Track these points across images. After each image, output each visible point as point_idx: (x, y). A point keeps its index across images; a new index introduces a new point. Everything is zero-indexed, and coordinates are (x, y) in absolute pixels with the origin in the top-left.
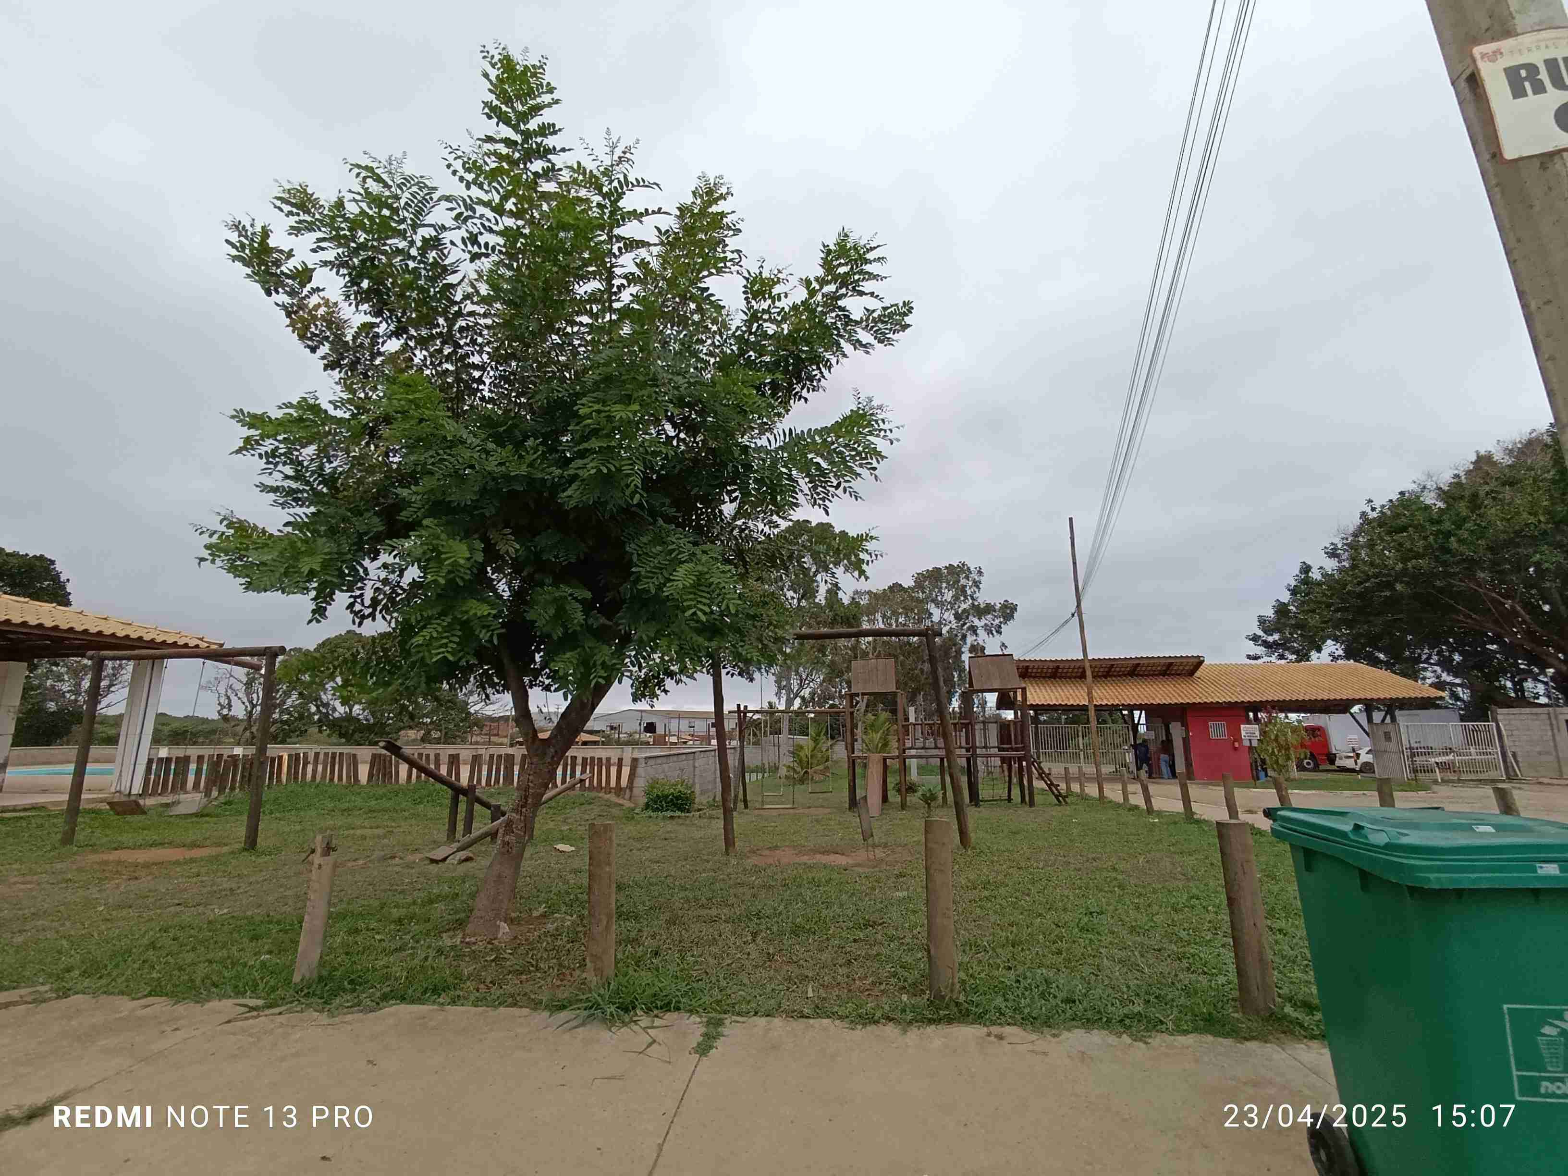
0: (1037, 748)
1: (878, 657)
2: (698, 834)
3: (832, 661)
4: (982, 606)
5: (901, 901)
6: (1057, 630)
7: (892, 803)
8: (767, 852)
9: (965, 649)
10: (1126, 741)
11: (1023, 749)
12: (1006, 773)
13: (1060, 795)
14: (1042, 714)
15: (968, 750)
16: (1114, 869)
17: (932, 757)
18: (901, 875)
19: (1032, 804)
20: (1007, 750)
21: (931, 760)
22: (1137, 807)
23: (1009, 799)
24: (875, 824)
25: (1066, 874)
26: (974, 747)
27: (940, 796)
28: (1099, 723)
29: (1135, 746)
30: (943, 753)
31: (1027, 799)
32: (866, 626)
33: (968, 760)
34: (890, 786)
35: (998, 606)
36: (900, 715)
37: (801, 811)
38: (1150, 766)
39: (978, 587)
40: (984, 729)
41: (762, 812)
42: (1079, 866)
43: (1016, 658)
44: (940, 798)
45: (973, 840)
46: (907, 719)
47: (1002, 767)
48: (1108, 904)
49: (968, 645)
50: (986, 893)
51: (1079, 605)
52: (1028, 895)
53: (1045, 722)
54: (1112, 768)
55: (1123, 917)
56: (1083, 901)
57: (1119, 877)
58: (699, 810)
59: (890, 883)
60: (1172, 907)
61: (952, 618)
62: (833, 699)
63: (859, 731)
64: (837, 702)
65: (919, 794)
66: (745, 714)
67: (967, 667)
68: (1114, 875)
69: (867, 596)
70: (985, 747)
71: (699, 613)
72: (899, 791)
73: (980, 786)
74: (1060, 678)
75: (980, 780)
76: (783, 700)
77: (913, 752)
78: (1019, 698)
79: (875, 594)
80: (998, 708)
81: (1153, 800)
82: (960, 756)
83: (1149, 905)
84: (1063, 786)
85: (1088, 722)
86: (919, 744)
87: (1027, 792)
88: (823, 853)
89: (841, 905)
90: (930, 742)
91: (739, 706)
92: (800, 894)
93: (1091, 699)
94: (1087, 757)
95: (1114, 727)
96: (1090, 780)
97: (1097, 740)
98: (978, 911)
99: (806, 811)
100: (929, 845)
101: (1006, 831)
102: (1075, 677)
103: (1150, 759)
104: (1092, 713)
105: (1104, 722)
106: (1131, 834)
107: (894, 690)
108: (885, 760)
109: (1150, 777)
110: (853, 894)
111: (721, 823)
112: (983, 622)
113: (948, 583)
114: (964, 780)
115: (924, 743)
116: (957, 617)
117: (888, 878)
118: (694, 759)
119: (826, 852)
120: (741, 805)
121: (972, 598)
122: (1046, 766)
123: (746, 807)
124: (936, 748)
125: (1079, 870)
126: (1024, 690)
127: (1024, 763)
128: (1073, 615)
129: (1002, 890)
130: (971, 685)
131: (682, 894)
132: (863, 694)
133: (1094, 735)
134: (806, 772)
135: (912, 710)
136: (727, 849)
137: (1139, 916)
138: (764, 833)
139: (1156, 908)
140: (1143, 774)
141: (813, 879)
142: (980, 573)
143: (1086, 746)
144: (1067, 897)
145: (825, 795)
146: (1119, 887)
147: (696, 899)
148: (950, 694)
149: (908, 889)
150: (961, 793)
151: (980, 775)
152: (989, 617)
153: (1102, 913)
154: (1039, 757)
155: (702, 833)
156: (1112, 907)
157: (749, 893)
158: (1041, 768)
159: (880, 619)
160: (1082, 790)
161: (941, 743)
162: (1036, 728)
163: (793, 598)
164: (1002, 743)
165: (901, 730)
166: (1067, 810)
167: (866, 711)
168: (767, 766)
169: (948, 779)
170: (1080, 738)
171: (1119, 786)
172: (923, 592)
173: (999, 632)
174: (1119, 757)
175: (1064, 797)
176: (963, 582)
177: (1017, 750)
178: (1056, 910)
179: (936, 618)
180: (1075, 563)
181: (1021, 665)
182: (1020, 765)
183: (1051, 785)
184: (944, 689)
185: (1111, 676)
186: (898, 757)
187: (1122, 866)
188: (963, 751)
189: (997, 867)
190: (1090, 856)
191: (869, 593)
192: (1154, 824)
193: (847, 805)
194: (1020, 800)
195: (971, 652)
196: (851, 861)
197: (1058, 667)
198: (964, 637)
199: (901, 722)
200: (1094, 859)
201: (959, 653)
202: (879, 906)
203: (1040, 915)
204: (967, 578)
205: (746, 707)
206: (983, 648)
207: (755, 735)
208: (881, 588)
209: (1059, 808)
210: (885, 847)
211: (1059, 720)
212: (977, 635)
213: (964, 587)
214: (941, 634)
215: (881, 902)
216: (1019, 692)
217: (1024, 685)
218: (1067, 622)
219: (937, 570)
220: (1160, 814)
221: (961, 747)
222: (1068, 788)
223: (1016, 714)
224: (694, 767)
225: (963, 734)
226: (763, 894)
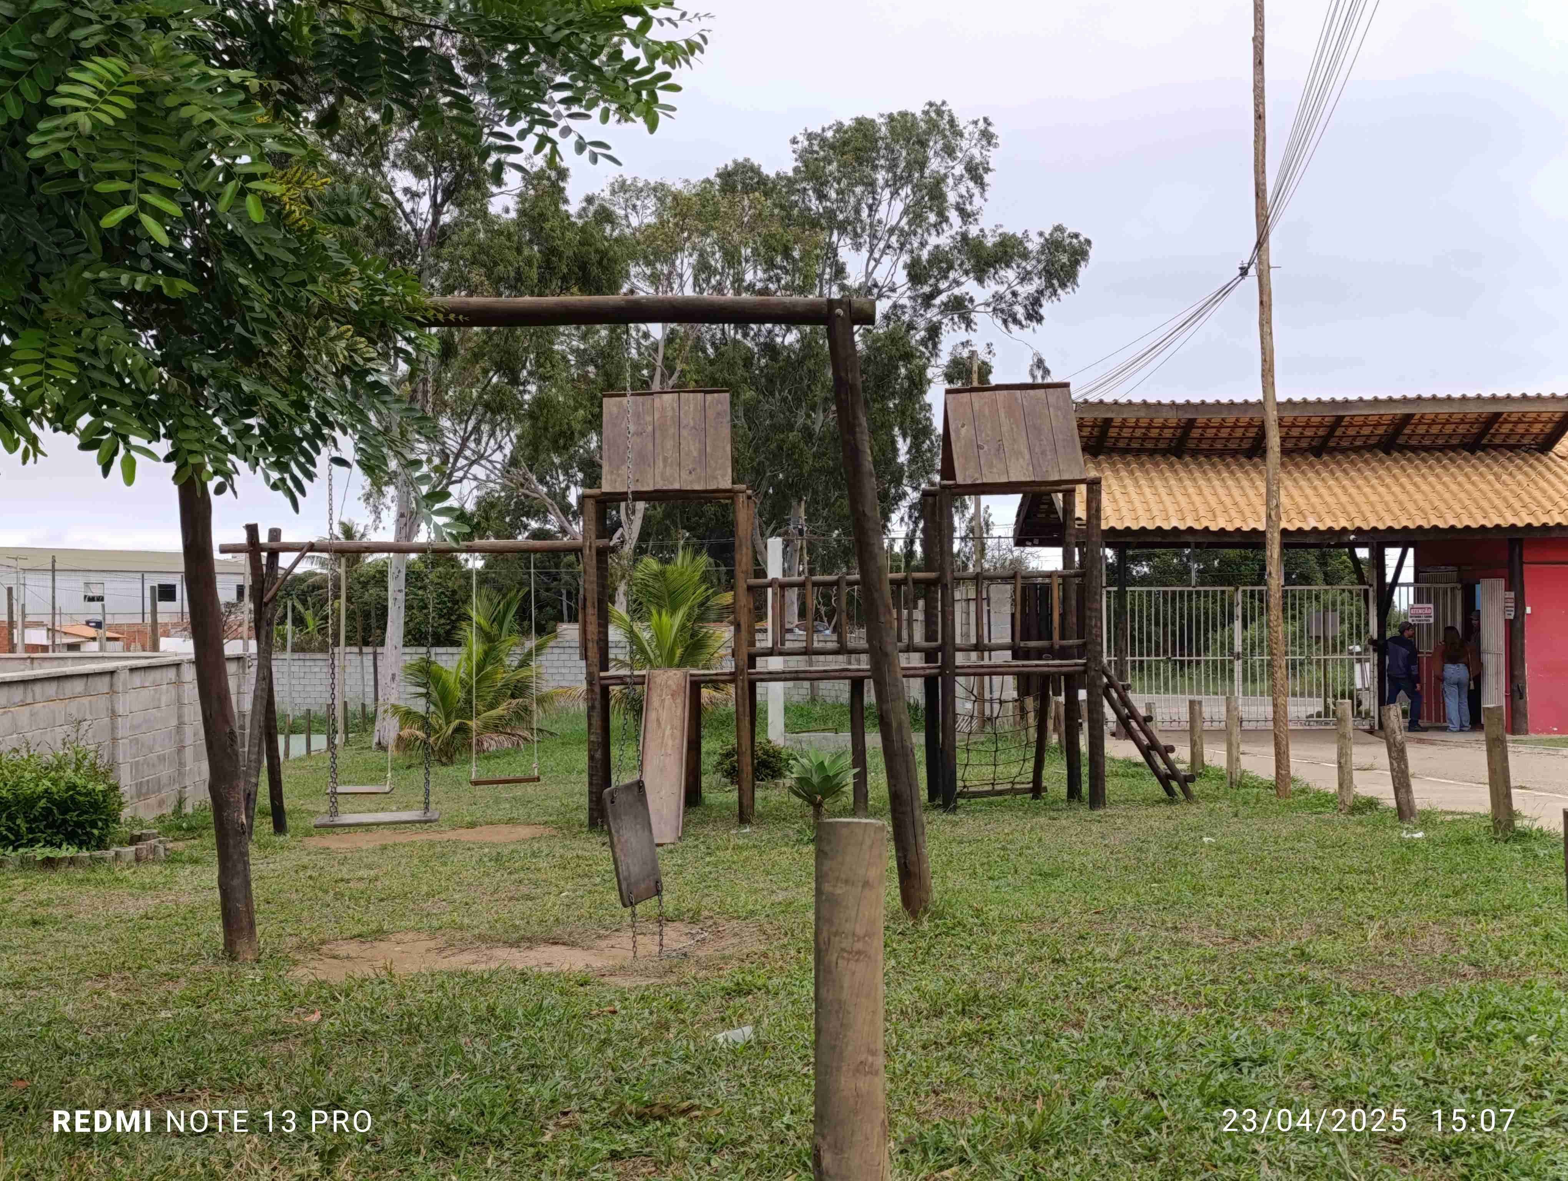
0: (1120, 652)
1: (680, 388)
2: (134, 908)
3: (540, 402)
4: (990, 241)
5: (736, 1053)
6: (1199, 313)
7: (710, 807)
8: (352, 948)
9: (935, 372)
10: (1357, 633)
11: (1082, 650)
12: (1031, 718)
13: (1174, 774)
14: (1137, 560)
15: (930, 656)
16: (1303, 956)
17: (826, 676)
18: (741, 990)
19: (1097, 799)
20: (1039, 654)
21: (823, 685)
22: (1371, 804)
23: (1037, 789)
24: (667, 864)
25: (1178, 971)
26: (948, 647)
27: (849, 780)
28: (1288, 580)
29: (1380, 646)
30: (863, 663)
31: (1085, 788)
32: (645, 291)
33: (930, 684)
34: (708, 762)
35: (1034, 245)
36: (743, 558)
37: (452, 835)
38: (1414, 696)
39: (978, 180)
40: (978, 600)
41: (332, 842)
42: (1212, 951)
43: (1077, 394)
44: (849, 789)
45: (936, 895)
46: (761, 573)
47: (1020, 700)
48: (1282, 1039)
49: (944, 358)
50: (970, 1025)
51: (1261, 243)
52: (1078, 1025)
53: (1144, 580)
54: (1316, 706)
55: (1317, 1068)
56: (1216, 1034)
57: (1316, 974)
58: (134, 840)
59: (710, 1011)
60: (1440, 1043)
61: (901, 277)
62: (540, 513)
63: (620, 608)
64: (552, 525)
65: (789, 780)
66: (273, 555)
67: (938, 424)
68: (1300, 969)
69: (651, 202)
70: (979, 647)
71: (148, 221)
72: (733, 774)
73: (961, 757)
74: (1195, 453)
75: (960, 740)
76: (390, 517)
77: (775, 663)
78: (1080, 511)
79: (676, 197)
80: (1020, 541)
81: (1415, 784)
82: (910, 674)
83: (1383, 1038)
84: (1182, 755)
85: (1261, 578)
86: (796, 639)
87: (1085, 770)
88: (515, 944)
89: (573, 1072)
90: (826, 637)
91: (252, 530)
92: (456, 1049)
93: (1273, 512)
94: (1250, 677)
95: (1332, 593)
96: (1254, 735)
97: (1282, 629)
98: (946, 1068)
99: (465, 835)
100: (827, 887)
101: (1025, 869)
102: (1234, 453)
103: (1417, 679)
104: (1274, 551)
105: (1306, 579)
106: (1351, 870)
107: (725, 482)
108: (696, 686)
109: (1413, 726)
110: (606, 1042)
111: (211, 875)
112: (992, 287)
113: (892, 167)
114: (918, 739)
115: (809, 640)
116: (916, 273)
117: (704, 999)
118: (112, 691)
119: (530, 941)
120: (264, 826)
121: (965, 215)
122: (1139, 701)
123: (280, 827)
124: (842, 650)
125: (1213, 959)
126: (1094, 486)
127: (1082, 694)
128: (1244, 272)
129: (1011, 1017)
130: (948, 471)
131: (103, 1066)
132: (639, 496)
133: (1276, 612)
134: (462, 729)
135: (775, 546)
136: (230, 944)
137: (1355, 1064)
138: (338, 896)
139: (1398, 1043)
140: (1395, 714)
141: (491, 1010)
142: (987, 137)
143: (1252, 647)
144: (1179, 1026)
145: (519, 790)
146: (1312, 998)
147: (144, 1076)
148: (888, 503)
149: (757, 1022)
150: (910, 771)
151: (962, 725)
152: (1010, 274)
153: (1263, 1061)
154: (1122, 675)
155: (148, 903)
156: (1288, 1048)
157: (303, 1057)
158: (1126, 703)
159: (688, 274)
160: (1232, 759)
161: (857, 637)
162: (1121, 596)
163: (414, 195)
164: (1026, 636)
165: (745, 600)
166: (1192, 814)
167: (640, 551)
168: (339, 713)
169: (873, 740)
170: (1238, 625)
171: (1331, 752)
172: (822, 197)
173: (1034, 316)
174: (1337, 675)
175: (1186, 781)
176: (935, 165)
177: (1063, 653)
178: (1149, 1059)
179: (855, 277)
180: (1260, 117)
181: (1089, 416)
182: (1071, 699)
183: (1150, 748)
184: (871, 485)
185: (1331, 451)
186: (733, 678)
187: (1322, 947)
188: (916, 660)
189: (997, 961)
190: (1242, 926)
191: (659, 191)
192: (1411, 846)
193: (584, 816)
194: (1064, 790)
195: (950, 378)
196: (597, 963)
197: (1191, 423)
198: (934, 331)
199: (743, 581)
200: (1251, 934)
201: (919, 383)
202: (679, 1068)
203: (1108, 1071)
204: (949, 151)
205: (275, 534)
206: (985, 370)
207: (299, 621)
208: (697, 178)
209: (1168, 810)
210: (694, 921)
211: (1182, 574)
212: (969, 323)
213: (939, 180)
214: (868, 318)
215: (685, 1059)
216: (1081, 492)
217: (1093, 474)
218: (1225, 291)
219: (863, 126)
220: (1427, 820)
221: (910, 648)
222: (1196, 756)
223: (1067, 558)
224: (114, 715)
225: (919, 615)
226: (349, 1053)
